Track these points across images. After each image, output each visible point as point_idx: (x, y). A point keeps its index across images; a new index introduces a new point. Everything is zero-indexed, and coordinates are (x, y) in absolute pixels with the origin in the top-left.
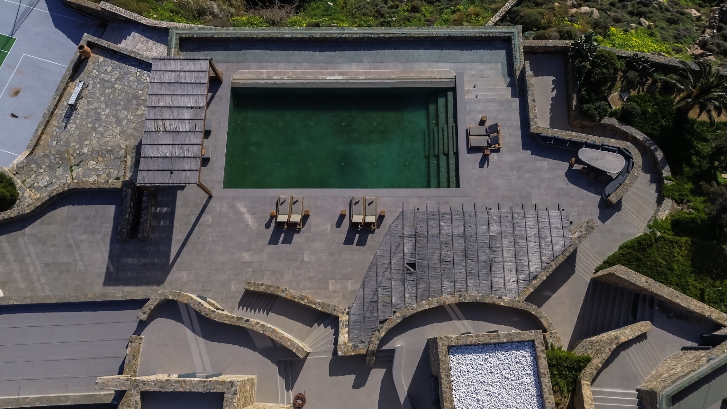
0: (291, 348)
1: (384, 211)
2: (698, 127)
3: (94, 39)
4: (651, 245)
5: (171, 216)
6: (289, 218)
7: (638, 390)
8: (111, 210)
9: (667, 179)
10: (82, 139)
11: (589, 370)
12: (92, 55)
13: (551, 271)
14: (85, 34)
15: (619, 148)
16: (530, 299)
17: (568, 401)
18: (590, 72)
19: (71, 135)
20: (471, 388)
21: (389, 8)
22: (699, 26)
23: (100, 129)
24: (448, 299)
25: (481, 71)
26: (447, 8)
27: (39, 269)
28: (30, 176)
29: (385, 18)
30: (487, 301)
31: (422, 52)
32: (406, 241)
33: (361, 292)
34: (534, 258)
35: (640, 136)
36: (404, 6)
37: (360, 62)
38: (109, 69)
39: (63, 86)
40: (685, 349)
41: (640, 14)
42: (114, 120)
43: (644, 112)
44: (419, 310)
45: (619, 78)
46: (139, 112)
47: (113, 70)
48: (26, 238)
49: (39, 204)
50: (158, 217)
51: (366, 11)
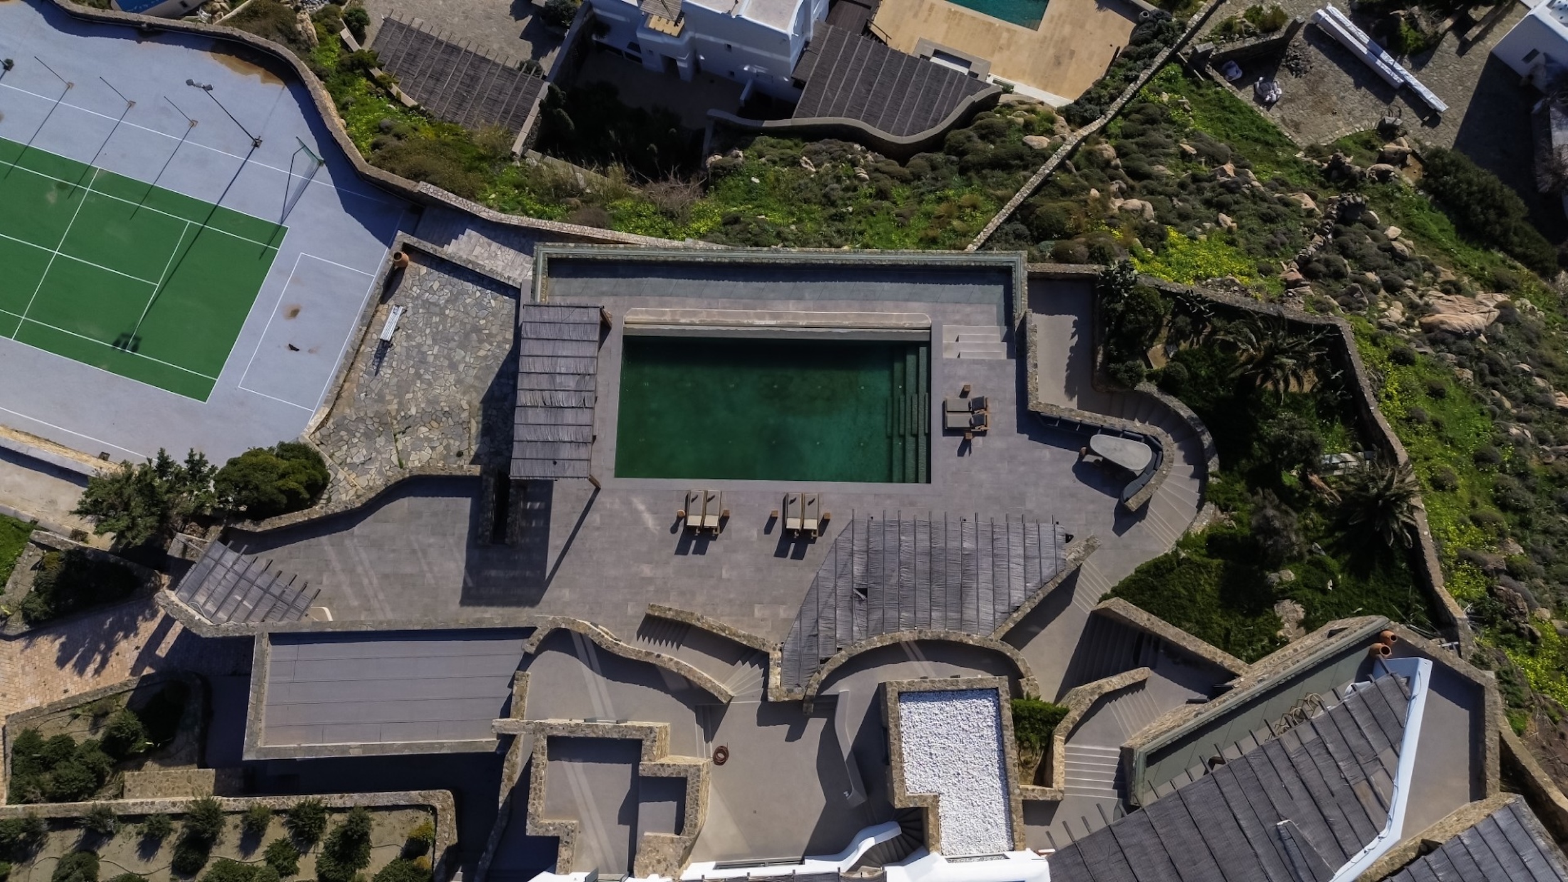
0: (712, 691)
1: (828, 514)
2: (1267, 400)
3: (412, 241)
4: (1172, 570)
5: (546, 513)
6: (703, 520)
7: (1121, 748)
8: (465, 504)
9: (1213, 475)
10: (402, 388)
11: (1066, 724)
12: (410, 263)
13: (1037, 601)
14: (400, 233)
15: (1145, 436)
16: (1006, 638)
17: (1039, 759)
18: (1122, 316)
19: (385, 384)
20: (924, 741)
21: (843, 190)
22: (1308, 226)
23: (427, 377)
24: (906, 635)
25: (968, 315)
26: (931, 192)
27: (375, 581)
28: (340, 448)
29: (836, 207)
30: (953, 638)
31: (887, 286)
32: (855, 559)
33: (797, 623)
34: (1018, 583)
35: (1185, 412)
36: (866, 187)
37: (800, 298)
38: (436, 286)
39: (371, 311)
40: (1190, 702)
41: (1222, 207)
42: (446, 363)
43: (1195, 376)
44: (869, 648)
45: (1165, 323)
46: (482, 353)
47: (442, 287)
48: (356, 540)
49: (373, 495)
50: (529, 515)
51: (809, 195)
